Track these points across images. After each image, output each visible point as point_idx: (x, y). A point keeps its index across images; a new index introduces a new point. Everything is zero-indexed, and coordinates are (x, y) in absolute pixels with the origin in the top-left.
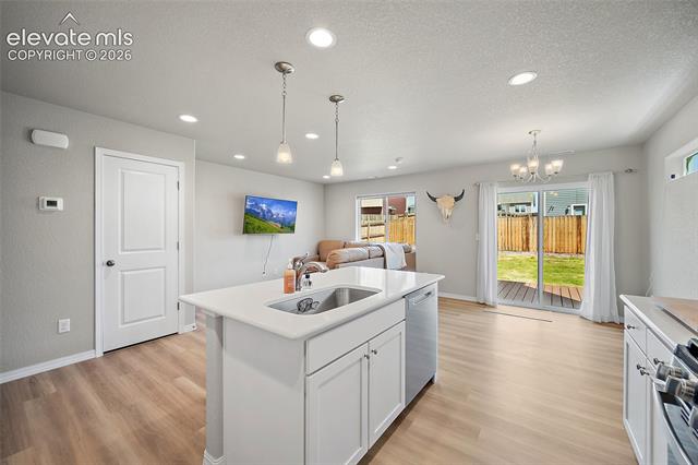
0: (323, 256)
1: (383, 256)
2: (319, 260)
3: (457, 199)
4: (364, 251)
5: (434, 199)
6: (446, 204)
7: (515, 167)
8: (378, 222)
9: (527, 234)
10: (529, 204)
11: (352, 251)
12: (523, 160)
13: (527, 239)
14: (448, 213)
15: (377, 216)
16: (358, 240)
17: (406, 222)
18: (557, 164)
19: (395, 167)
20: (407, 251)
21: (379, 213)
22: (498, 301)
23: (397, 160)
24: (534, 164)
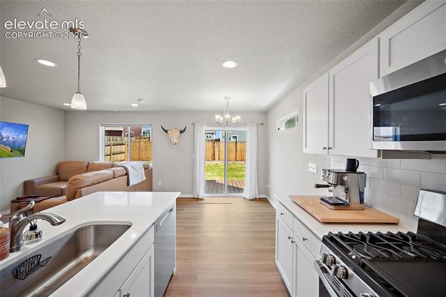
0: (63, 176)
1: (127, 174)
2: (59, 180)
3: (181, 132)
4: (109, 172)
5: (166, 131)
6: (174, 135)
7: (218, 117)
8: (118, 142)
9: (214, 151)
10: (213, 134)
11: (97, 174)
12: (222, 113)
13: (214, 154)
14: (176, 141)
15: (119, 138)
16: (102, 160)
17: (142, 143)
18: (238, 117)
19: (136, 105)
20: (146, 168)
21: (121, 135)
22: (205, 195)
23: (139, 100)
24: (228, 116)
